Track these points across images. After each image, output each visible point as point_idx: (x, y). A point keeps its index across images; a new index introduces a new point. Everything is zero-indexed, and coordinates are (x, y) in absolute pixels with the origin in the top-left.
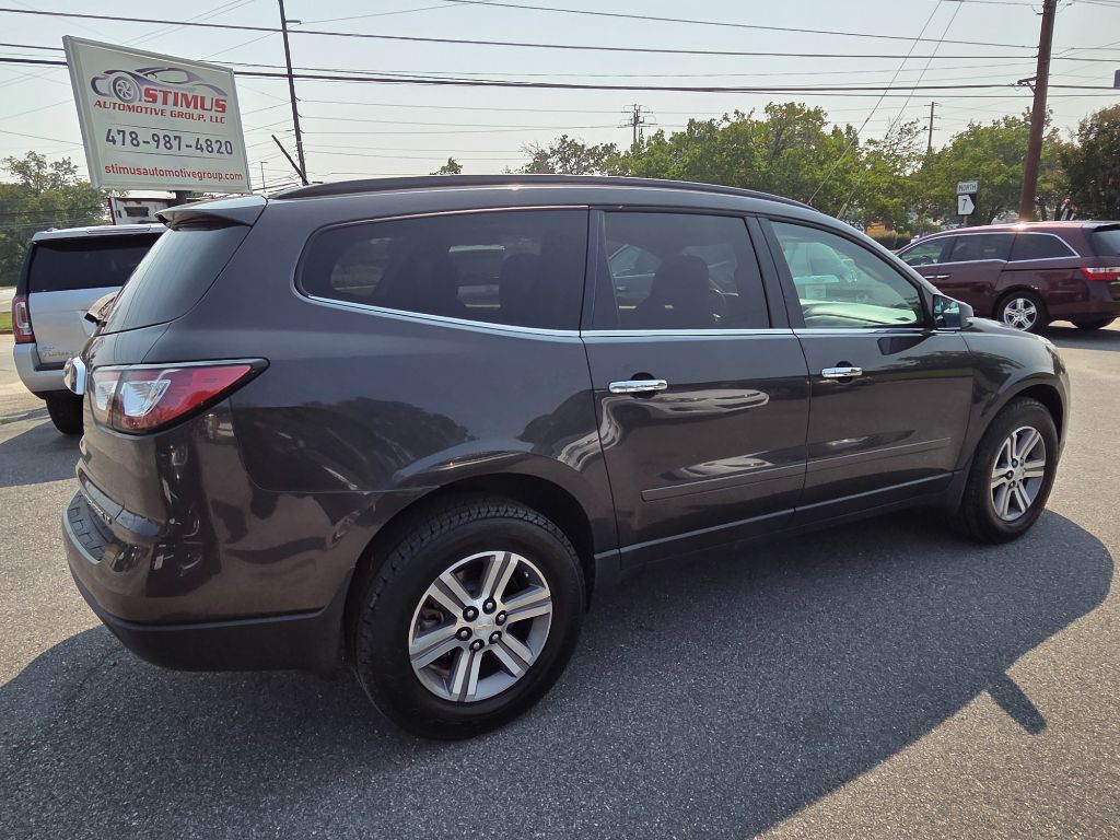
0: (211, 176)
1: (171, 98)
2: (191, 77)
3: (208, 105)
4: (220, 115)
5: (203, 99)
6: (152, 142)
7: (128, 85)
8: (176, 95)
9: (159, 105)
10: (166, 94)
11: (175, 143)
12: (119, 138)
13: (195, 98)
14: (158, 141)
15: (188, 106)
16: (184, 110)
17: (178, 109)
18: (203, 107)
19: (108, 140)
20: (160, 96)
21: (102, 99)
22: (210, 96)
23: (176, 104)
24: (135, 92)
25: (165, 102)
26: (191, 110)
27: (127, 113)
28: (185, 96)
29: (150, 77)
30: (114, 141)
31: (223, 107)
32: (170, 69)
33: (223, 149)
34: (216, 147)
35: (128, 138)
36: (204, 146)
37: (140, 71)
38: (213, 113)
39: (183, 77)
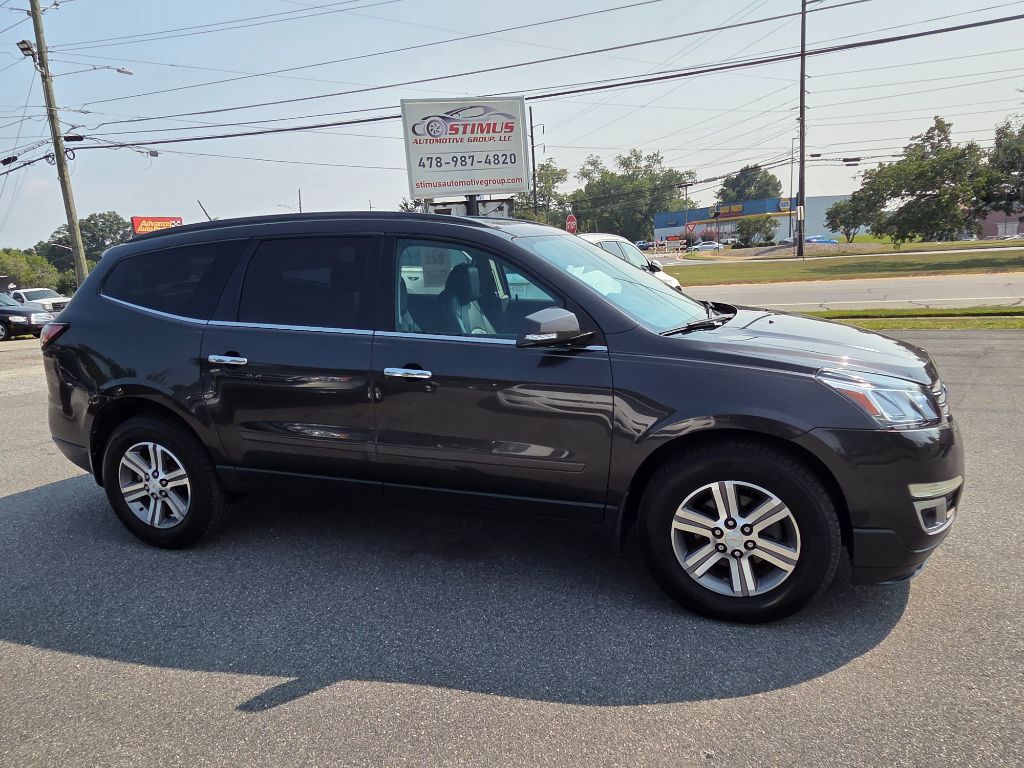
0: (495, 182)
1: (469, 128)
2: (487, 109)
3: (498, 129)
4: (507, 135)
5: (495, 125)
6: (451, 161)
7: (438, 125)
8: (474, 125)
9: (460, 135)
10: (465, 126)
11: (469, 161)
12: (427, 163)
13: (489, 125)
14: (456, 162)
15: (482, 132)
16: (479, 135)
17: (475, 135)
18: (494, 131)
19: (420, 165)
20: (461, 129)
21: (418, 138)
22: (500, 121)
23: (472, 132)
24: (442, 128)
25: (464, 132)
26: (485, 135)
27: (435, 144)
28: (481, 125)
29: (455, 116)
30: (424, 166)
31: (512, 129)
32: (471, 107)
33: (508, 160)
34: (501, 159)
35: (434, 162)
36: (492, 160)
37: (447, 113)
38: (503, 134)
39: (481, 111)
